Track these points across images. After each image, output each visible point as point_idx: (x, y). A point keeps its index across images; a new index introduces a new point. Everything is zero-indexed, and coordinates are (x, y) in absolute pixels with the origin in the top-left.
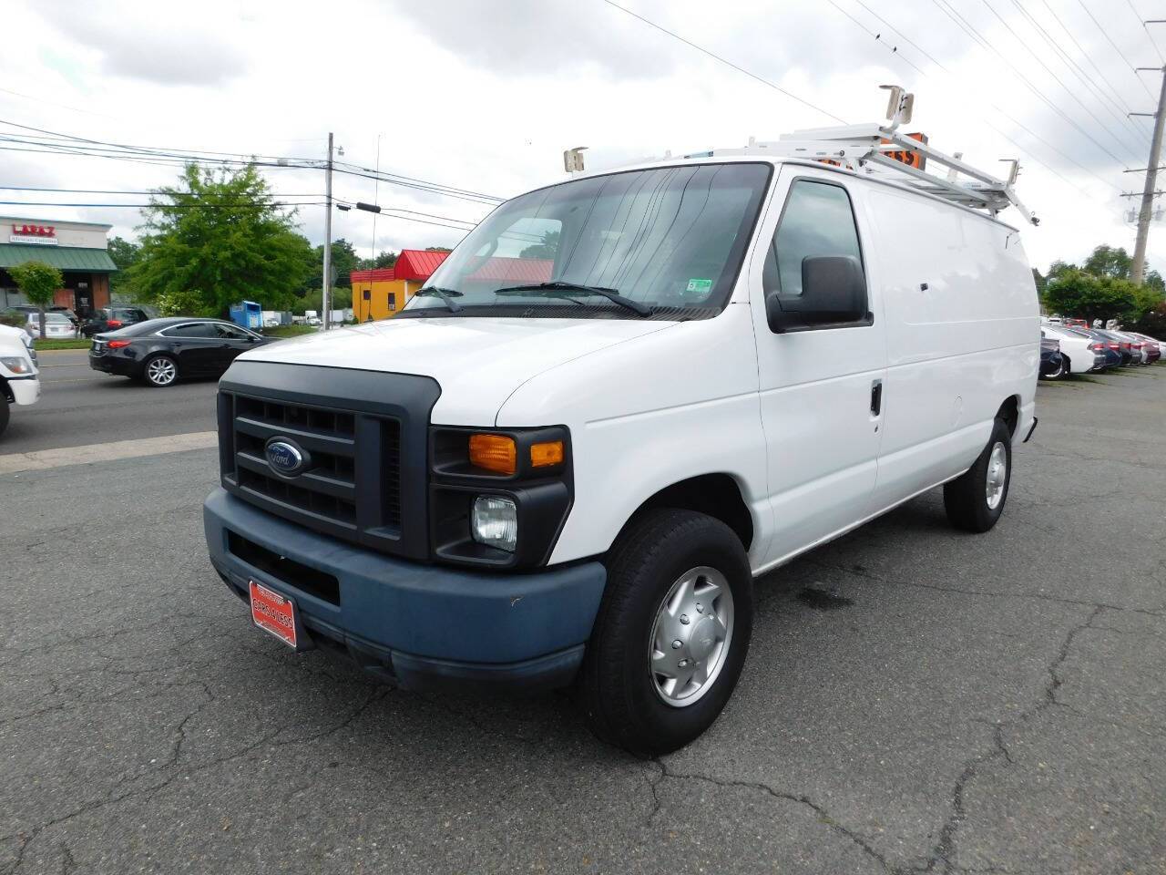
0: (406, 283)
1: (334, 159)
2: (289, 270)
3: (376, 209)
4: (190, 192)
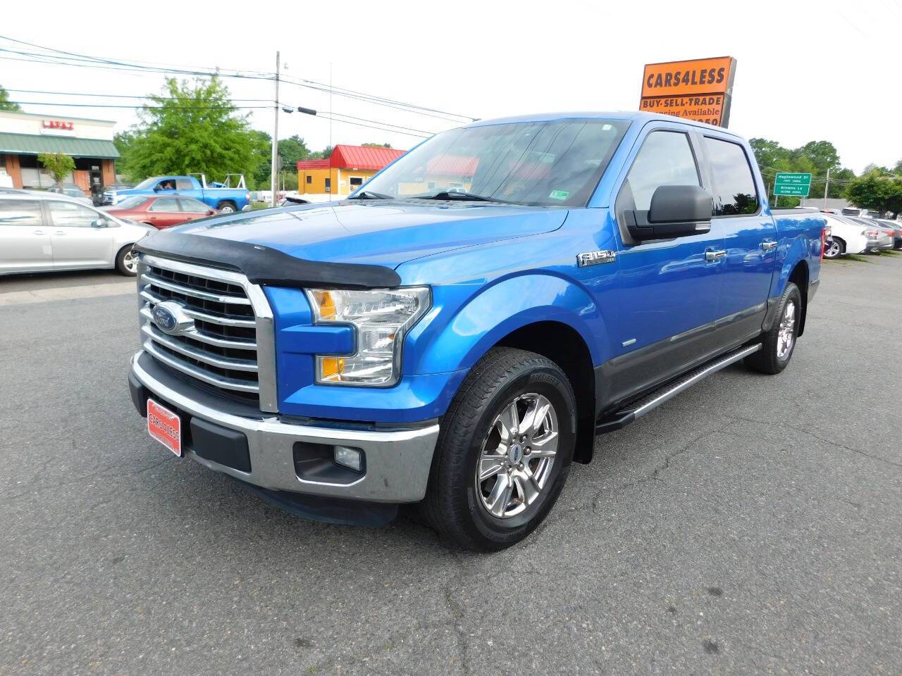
0: (339, 171)
1: (281, 72)
3: (313, 113)
4: (171, 97)
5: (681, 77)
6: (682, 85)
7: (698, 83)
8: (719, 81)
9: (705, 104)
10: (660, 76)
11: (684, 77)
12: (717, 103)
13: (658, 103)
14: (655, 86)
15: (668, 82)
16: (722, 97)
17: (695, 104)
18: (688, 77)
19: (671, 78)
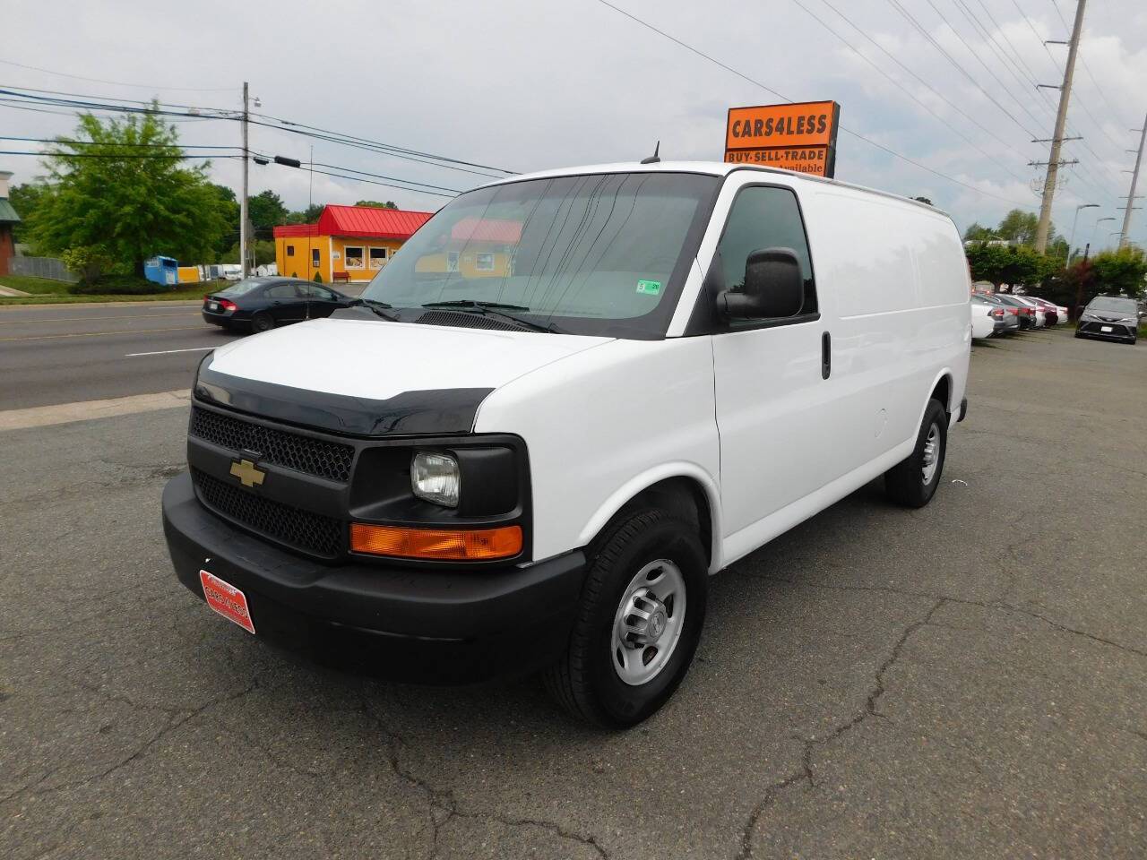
0: (330, 240)
1: (250, 110)
2: (205, 225)
3: (296, 164)
4: (92, 141)
5: (774, 125)
6: (775, 134)
7: (795, 132)
8: (820, 131)
9: (805, 158)
10: (748, 123)
11: (778, 124)
12: (820, 158)
13: (747, 157)
14: (743, 136)
15: (758, 132)
16: (824, 150)
17: (792, 159)
18: (782, 125)
19: (762, 126)
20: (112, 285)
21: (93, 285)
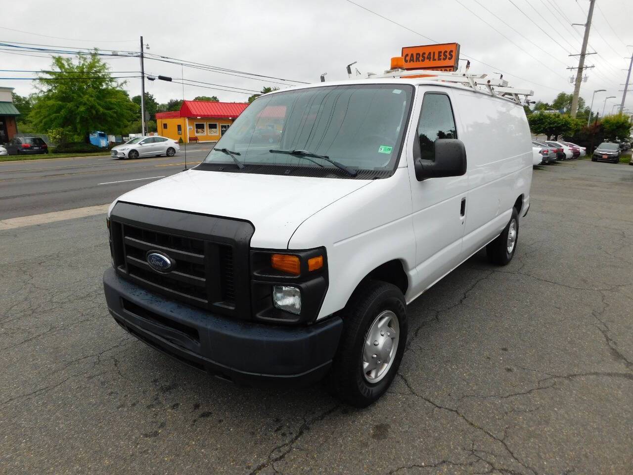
0: (187, 119)
1: (144, 51)
3: (169, 79)
4: (60, 71)
5: (426, 56)
6: (427, 61)
7: (437, 59)
8: (450, 59)
10: (412, 55)
11: (428, 56)
14: (410, 62)
15: (418, 59)
16: (452, 68)
18: (430, 56)
19: (419, 57)
20: (75, 148)
21: (66, 148)
